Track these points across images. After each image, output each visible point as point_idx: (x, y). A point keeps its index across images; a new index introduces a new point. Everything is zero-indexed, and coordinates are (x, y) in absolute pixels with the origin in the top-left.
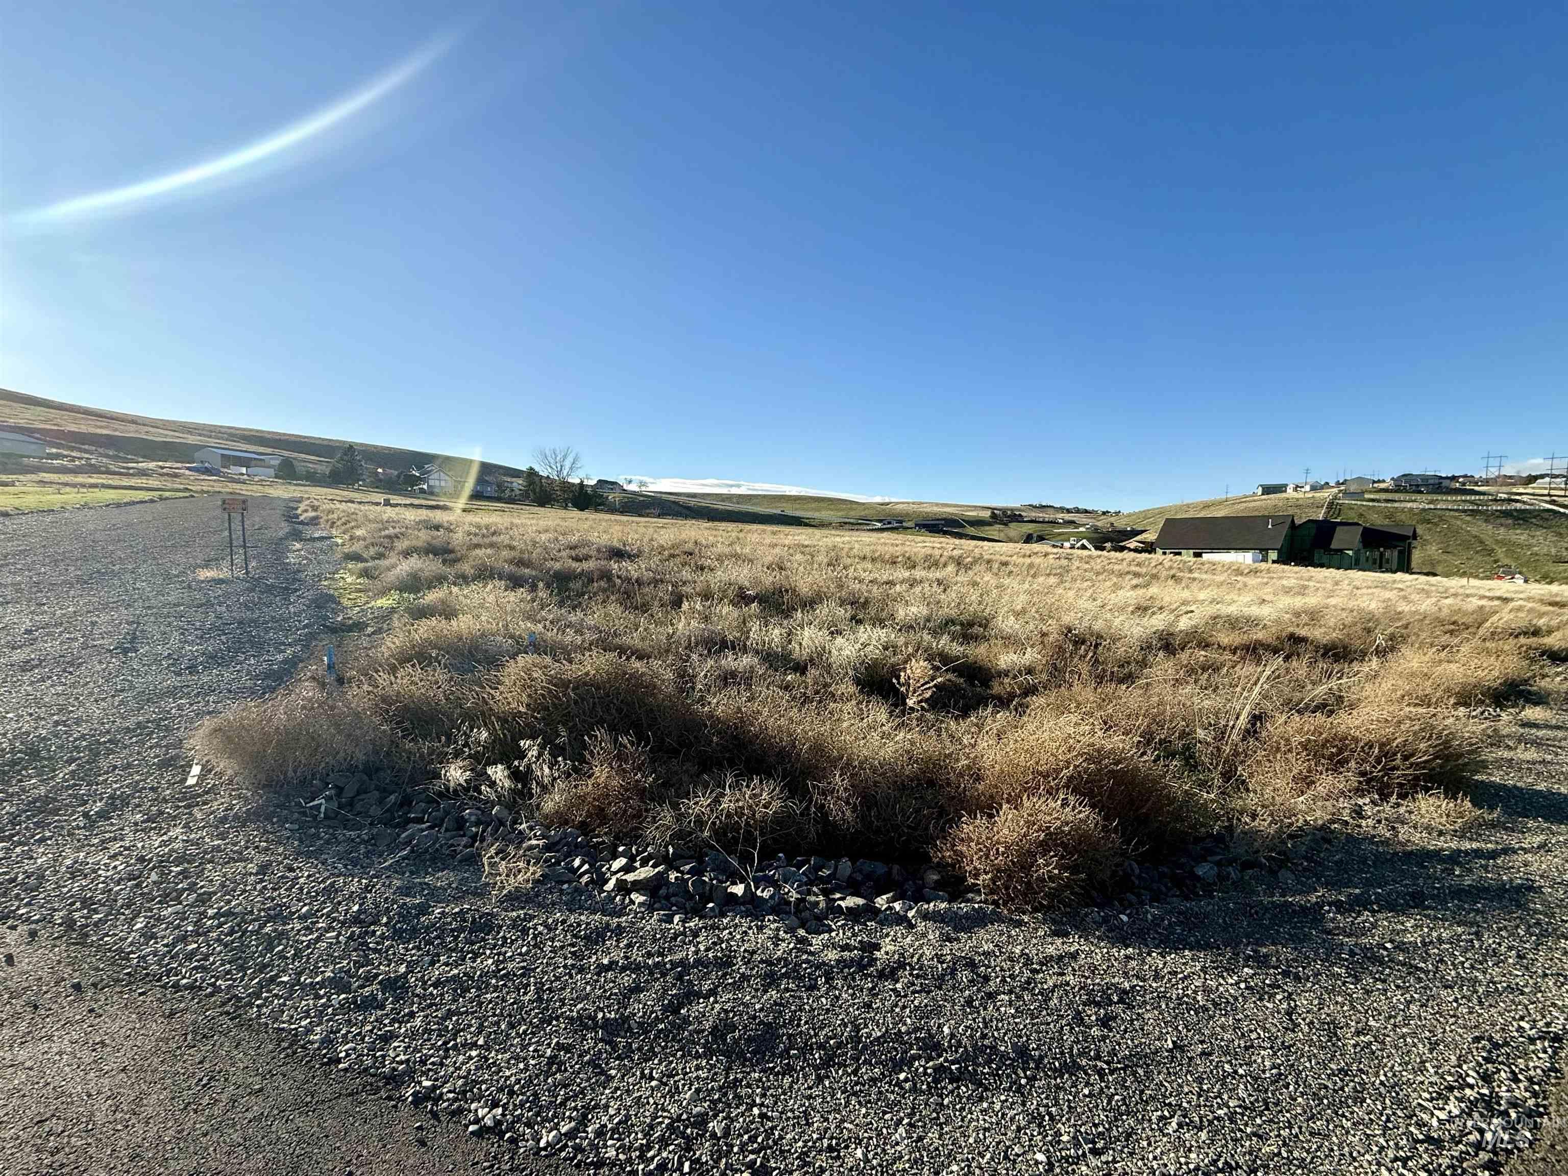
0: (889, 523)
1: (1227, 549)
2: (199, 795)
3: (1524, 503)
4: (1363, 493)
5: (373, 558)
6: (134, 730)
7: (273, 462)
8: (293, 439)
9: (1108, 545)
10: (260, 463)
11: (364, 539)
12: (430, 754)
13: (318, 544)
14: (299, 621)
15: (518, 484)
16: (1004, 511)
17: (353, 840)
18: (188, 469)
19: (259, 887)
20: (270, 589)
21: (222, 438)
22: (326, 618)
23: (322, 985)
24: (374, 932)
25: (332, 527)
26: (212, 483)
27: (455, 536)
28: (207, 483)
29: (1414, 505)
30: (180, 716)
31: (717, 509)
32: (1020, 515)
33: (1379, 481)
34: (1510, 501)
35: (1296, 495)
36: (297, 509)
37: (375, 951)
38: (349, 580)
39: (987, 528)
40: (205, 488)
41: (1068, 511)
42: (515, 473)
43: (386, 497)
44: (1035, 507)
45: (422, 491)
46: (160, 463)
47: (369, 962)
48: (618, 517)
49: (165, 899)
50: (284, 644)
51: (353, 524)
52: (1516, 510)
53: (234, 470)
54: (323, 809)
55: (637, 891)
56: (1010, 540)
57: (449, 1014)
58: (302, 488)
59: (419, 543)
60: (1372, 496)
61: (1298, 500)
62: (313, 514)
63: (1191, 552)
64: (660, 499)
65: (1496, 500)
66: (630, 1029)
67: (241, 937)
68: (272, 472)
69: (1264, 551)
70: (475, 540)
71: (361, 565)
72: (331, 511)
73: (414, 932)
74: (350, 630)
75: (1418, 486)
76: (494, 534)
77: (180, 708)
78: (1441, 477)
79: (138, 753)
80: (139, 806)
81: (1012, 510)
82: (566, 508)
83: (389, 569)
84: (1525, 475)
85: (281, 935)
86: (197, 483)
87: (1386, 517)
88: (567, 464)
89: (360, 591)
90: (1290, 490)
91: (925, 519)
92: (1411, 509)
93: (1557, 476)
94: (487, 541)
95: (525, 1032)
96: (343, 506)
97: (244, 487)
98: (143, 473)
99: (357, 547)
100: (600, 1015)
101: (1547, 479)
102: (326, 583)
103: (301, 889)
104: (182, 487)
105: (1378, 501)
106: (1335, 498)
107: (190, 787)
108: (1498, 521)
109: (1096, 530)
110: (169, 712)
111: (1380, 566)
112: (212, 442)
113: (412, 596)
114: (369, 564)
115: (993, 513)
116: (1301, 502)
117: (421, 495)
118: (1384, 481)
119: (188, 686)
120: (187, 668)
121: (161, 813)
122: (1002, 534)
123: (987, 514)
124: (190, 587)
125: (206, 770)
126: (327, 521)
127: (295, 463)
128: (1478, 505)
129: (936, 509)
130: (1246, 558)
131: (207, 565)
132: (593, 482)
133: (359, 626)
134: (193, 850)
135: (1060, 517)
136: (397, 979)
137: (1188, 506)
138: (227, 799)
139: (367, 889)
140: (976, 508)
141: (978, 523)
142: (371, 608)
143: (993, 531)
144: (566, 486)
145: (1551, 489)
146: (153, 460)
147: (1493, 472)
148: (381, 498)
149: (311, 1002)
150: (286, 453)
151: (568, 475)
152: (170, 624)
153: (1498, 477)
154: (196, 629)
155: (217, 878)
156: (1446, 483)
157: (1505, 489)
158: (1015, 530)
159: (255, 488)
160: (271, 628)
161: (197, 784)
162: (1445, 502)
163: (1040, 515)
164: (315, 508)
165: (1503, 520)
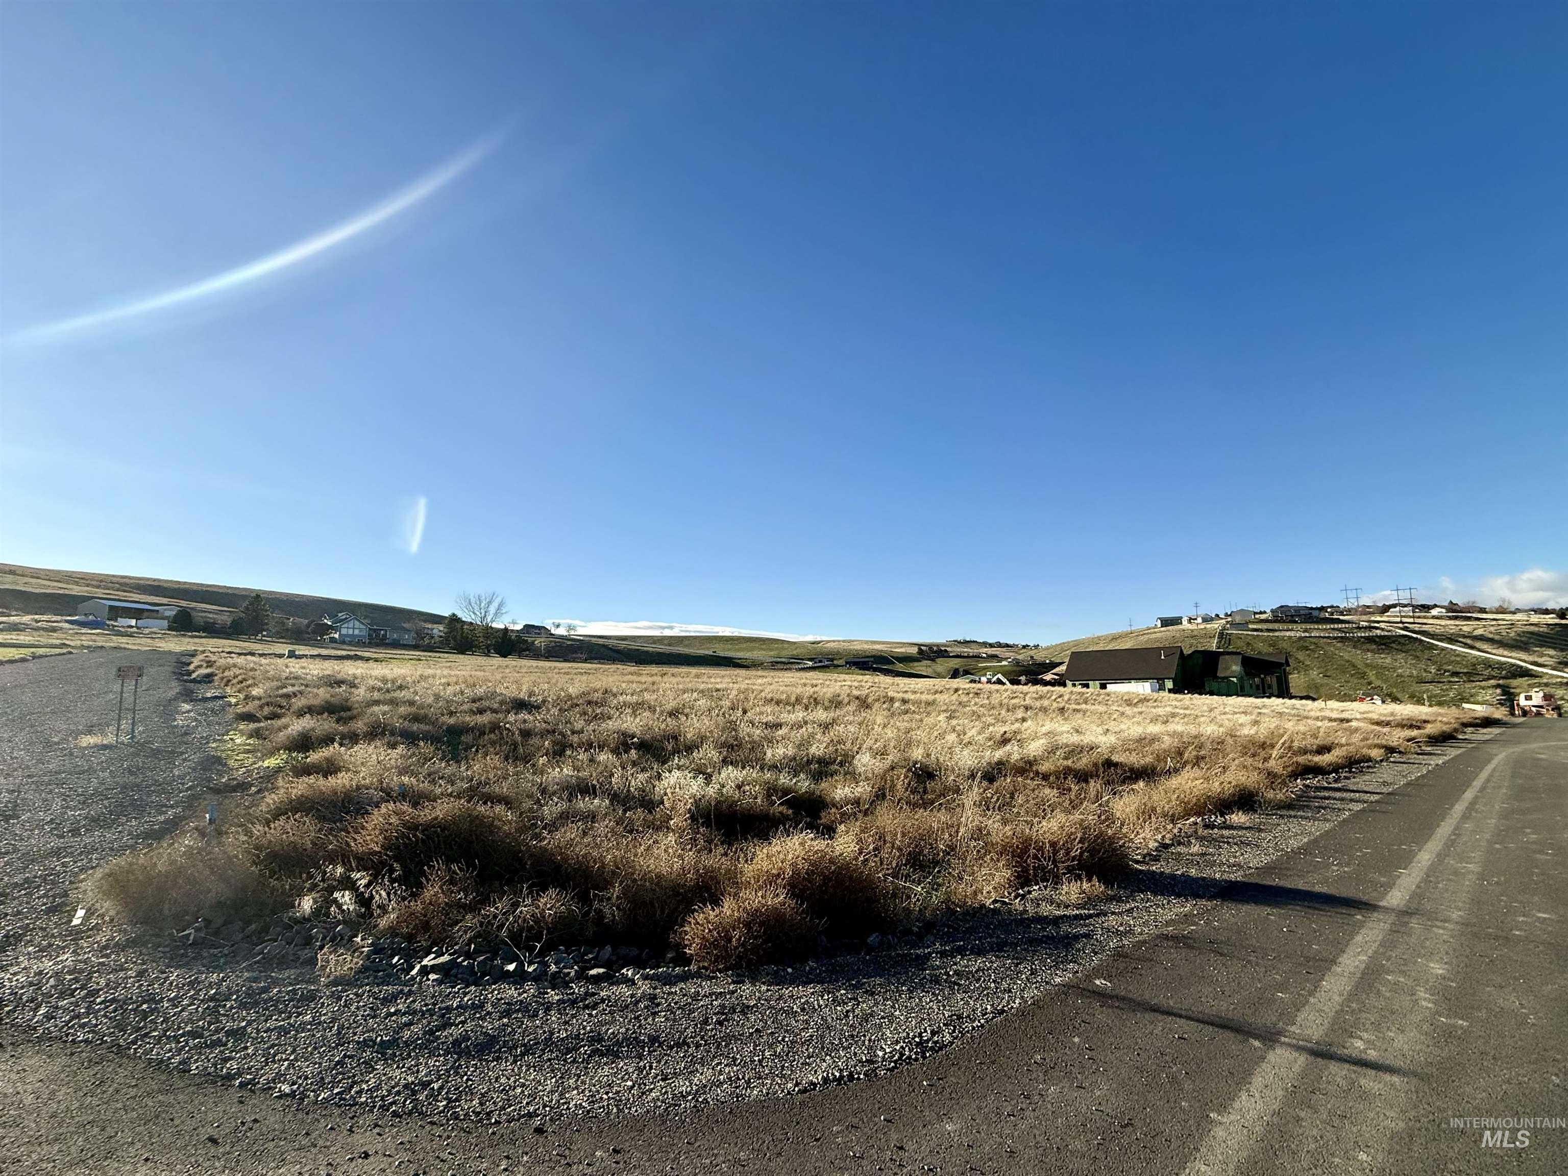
0: (820, 661)
1: (1129, 679)
2: (84, 932)
3: (1383, 629)
4: (1247, 623)
5: (267, 718)
6: (22, 885)
7: (167, 613)
8: (195, 588)
9: (1023, 678)
10: (153, 614)
11: (260, 699)
12: (291, 890)
13: (210, 705)
14: (183, 784)
15: (438, 630)
16: (930, 647)
17: (215, 956)
18: (67, 621)
19: (137, 985)
20: (155, 753)
21: (113, 589)
22: (210, 780)
23: (183, 1035)
24: (225, 1005)
25: (226, 685)
26: (94, 637)
27: (356, 692)
28: (89, 637)
29: (1292, 634)
30: (65, 872)
31: (647, 652)
32: (946, 651)
33: (1261, 613)
34: (1370, 628)
35: (1190, 627)
36: (189, 664)
37: (224, 1015)
38: (238, 741)
39: (916, 664)
40: (85, 643)
41: (991, 646)
42: (436, 619)
43: (291, 647)
44: (960, 642)
45: (333, 640)
46: (37, 617)
47: (218, 1021)
48: (541, 664)
49: (62, 996)
50: (166, 806)
51: (249, 682)
52: (1377, 636)
53: (122, 622)
54: (192, 938)
55: (434, 973)
56: (939, 676)
57: (273, 1046)
58: (197, 640)
59: (316, 702)
60: (1255, 627)
61: (1192, 631)
62: (209, 671)
63: (1097, 682)
64: (589, 642)
65: (1359, 628)
66: (398, 1046)
67: (122, 1014)
68: (165, 623)
69: (1161, 681)
70: (376, 695)
71: (252, 726)
72: (227, 668)
73: (256, 1004)
74: (235, 791)
75: (1292, 616)
76: (401, 688)
77: (64, 865)
78: (1312, 608)
79: (27, 903)
80: (31, 941)
81: (938, 646)
82: (487, 655)
83: (280, 730)
84: (1380, 605)
85: (152, 1011)
86: (77, 637)
87: (1270, 645)
88: (492, 609)
89: (248, 751)
90: (1185, 621)
91: (855, 656)
92: (1290, 637)
93: (1405, 606)
94: (388, 696)
95: (324, 1051)
96: (240, 660)
97: (131, 640)
98: (15, 628)
99: (251, 707)
100: (379, 1039)
101: (1398, 609)
102: (214, 745)
103: (171, 983)
104: (58, 642)
105: (1261, 630)
106: (1224, 629)
107: (75, 926)
108: (1364, 647)
109: (1017, 663)
110: (53, 869)
111: (1262, 692)
112: (99, 593)
113: (301, 755)
114: (262, 724)
115: (920, 649)
116: (1195, 633)
117: (334, 645)
118: (1265, 612)
119: (71, 847)
120: (70, 831)
121: (50, 945)
122: (930, 670)
123: (914, 650)
124: (71, 754)
125: (90, 913)
126: (222, 679)
127: (193, 614)
128: (1346, 633)
129: (866, 647)
130: (1143, 688)
131: (89, 731)
132: (519, 627)
133: (243, 787)
134: (82, 966)
135: (984, 651)
136: (238, 1029)
137: (1099, 638)
138: (110, 933)
139: (223, 980)
140: (904, 644)
141: (906, 659)
142: (257, 769)
143: (919, 667)
144: (488, 631)
145: (1402, 617)
146: (28, 613)
147: (1353, 604)
148: (284, 649)
149: (173, 1045)
150: (184, 603)
151: (492, 621)
152: (51, 792)
153: (1358, 606)
154: (78, 795)
155: (103, 982)
156: (1315, 613)
157: (1365, 618)
158: (942, 665)
159: (143, 641)
160: (154, 791)
161: (81, 924)
162: (1317, 631)
163: (966, 650)
164: (210, 664)
165: (1368, 646)
